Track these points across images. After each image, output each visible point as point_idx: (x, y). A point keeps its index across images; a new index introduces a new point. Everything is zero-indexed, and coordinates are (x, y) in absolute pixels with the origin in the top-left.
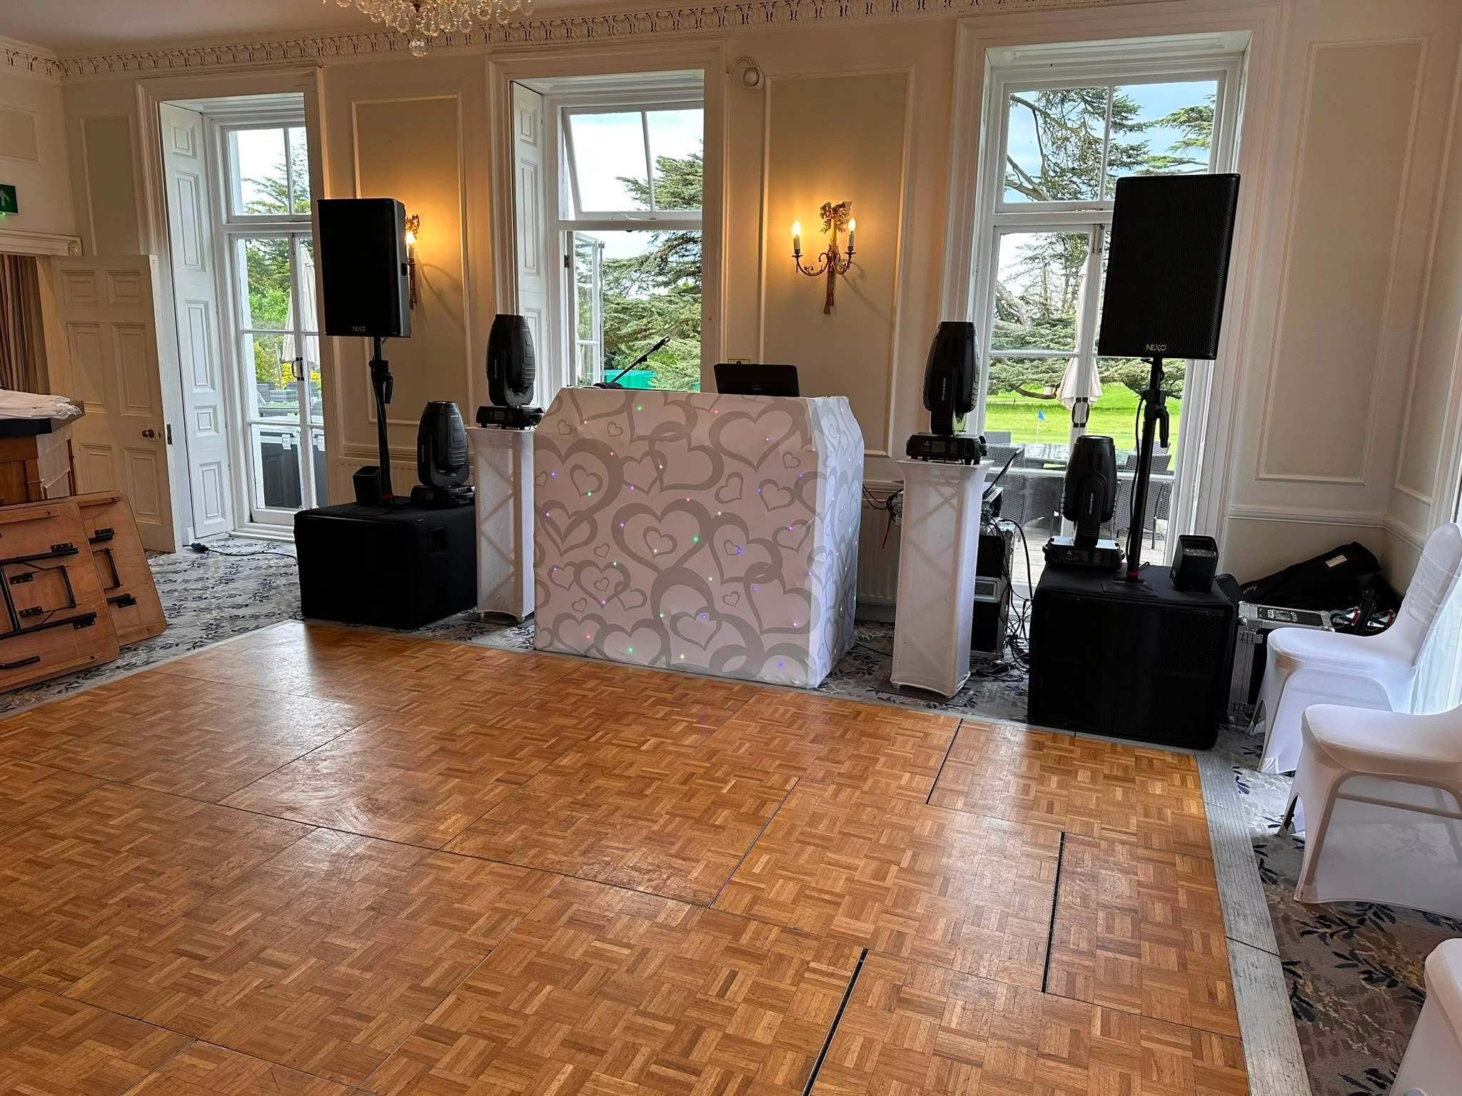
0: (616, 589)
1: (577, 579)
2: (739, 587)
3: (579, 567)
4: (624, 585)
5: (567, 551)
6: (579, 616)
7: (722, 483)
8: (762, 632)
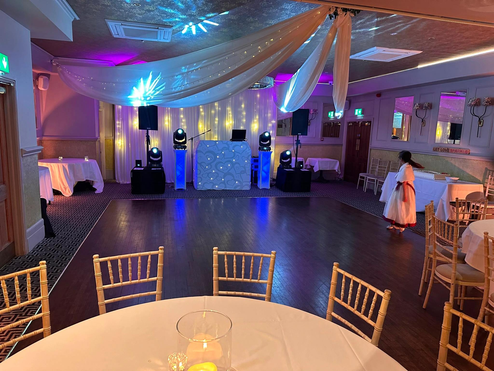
0: (216, 177)
1: (208, 176)
2: (239, 175)
3: (208, 174)
4: (218, 176)
5: (205, 171)
6: (208, 183)
7: (235, 157)
8: (243, 182)
